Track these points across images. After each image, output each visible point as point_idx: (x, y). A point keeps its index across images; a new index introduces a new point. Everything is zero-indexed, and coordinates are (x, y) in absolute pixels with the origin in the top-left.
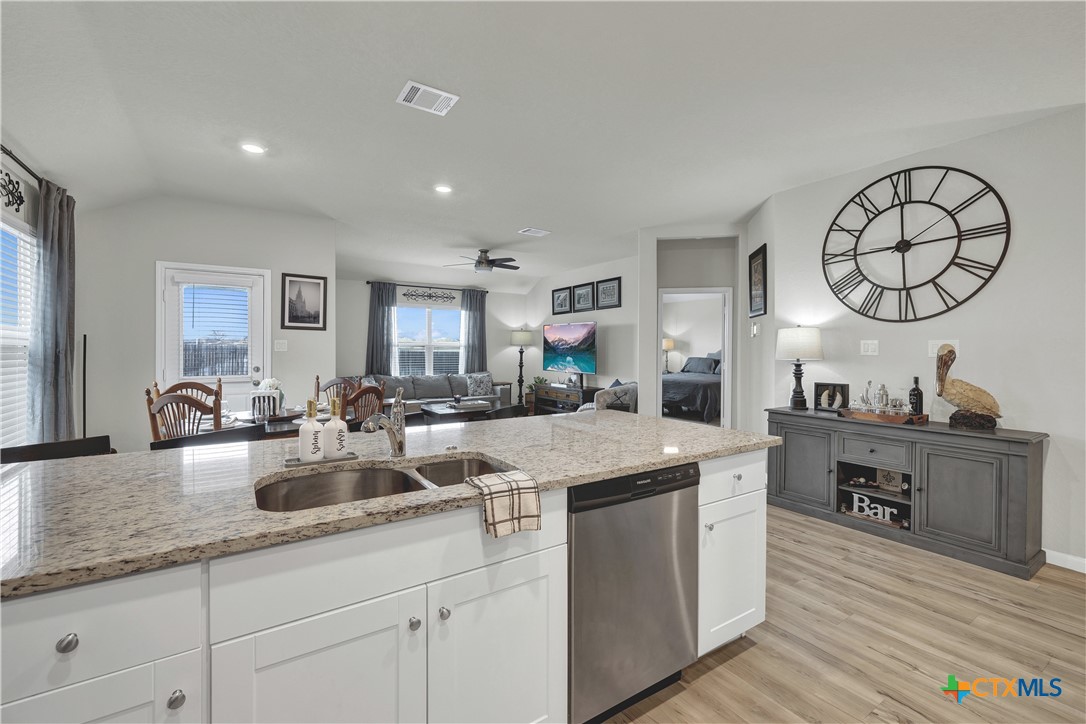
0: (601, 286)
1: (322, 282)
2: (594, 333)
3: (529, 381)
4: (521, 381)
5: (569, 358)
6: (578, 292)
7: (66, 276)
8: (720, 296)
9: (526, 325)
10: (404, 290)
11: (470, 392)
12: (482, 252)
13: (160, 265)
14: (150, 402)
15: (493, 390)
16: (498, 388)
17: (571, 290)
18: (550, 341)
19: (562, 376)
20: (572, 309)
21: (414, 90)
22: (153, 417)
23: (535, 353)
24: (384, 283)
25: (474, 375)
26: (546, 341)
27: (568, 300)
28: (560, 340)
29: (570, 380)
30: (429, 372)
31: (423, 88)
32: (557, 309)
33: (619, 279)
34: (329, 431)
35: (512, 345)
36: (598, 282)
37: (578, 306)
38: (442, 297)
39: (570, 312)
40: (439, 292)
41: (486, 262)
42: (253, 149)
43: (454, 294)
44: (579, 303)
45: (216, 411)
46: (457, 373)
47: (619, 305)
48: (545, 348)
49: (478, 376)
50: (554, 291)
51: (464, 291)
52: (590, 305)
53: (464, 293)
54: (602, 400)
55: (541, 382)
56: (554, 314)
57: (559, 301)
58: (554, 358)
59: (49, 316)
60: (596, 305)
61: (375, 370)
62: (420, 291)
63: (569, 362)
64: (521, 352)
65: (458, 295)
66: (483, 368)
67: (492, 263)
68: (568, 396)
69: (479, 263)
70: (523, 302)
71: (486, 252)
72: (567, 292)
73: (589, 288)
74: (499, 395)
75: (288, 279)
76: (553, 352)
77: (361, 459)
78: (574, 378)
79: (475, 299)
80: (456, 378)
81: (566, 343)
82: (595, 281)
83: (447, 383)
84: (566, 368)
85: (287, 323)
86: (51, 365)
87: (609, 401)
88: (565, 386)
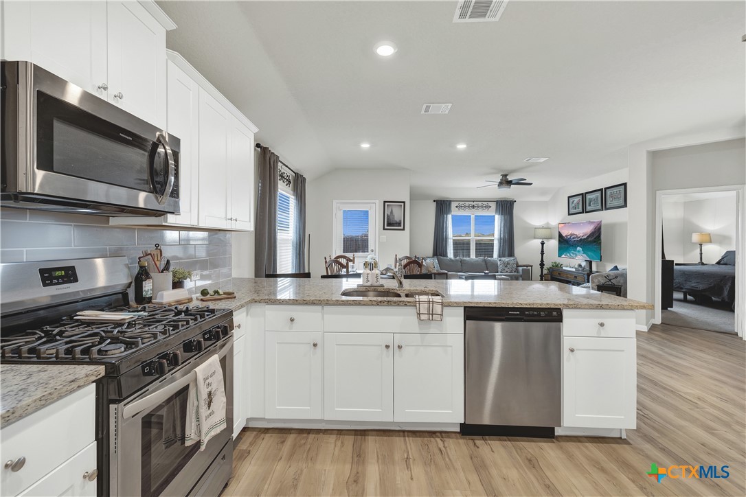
0: (609, 192)
1: (402, 204)
2: (600, 229)
3: (548, 264)
4: (542, 265)
5: (579, 248)
6: (589, 197)
7: (303, 211)
8: (734, 193)
9: (548, 223)
10: (457, 204)
11: (500, 270)
12: (503, 176)
13: (335, 202)
14: (326, 262)
15: (517, 269)
16: (521, 269)
17: (583, 195)
18: (564, 235)
19: (574, 261)
20: (584, 211)
21: (428, 108)
22: (327, 268)
23: (553, 244)
24: (444, 201)
25: (503, 259)
26: (560, 235)
27: (581, 203)
28: (572, 235)
29: (580, 265)
30: (473, 256)
31: (432, 105)
32: (571, 211)
33: (625, 185)
34: (372, 274)
35: (535, 238)
36: (606, 189)
37: (588, 208)
38: (482, 207)
39: (582, 212)
40: (480, 203)
41: (506, 182)
42: (365, 146)
43: (490, 204)
44: (590, 205)
45: (347, 267)
46: (493, 257)
47: (625, 205)
48: (559, 240)
49: (506, 259)
50: (569, 197)
51: (497, 202)
52: (599, 207)
53: (497, 204)
54: (596, 281)
55: (557, 266)
56: (569, 214)
57: (573, 205)
58: (568, 248)
59: (298, 227)
60: (604, 206)
61: (438, 254)
62: (467, 204)
63: (579, 251)
64: (543, 244)
65: (493, 205)
66: (511, 254)
67: (510, 183)
68: (576, 277)
69: (501, 184)
70: (543, 206)
71: (506, 175)
72: (580, 198)
73: (599, 194)
74: (521, 273)
75: (386, 204)
76: (566, 243)
77: (385, 287)
78: (584, 264)
79: (506, 207)
80: (490, 261)
81: (577, 237)
82: (603, 187)
83: (484, 263)
84: (576, 255)
85: (386, 227)
86: (298, 247)
87: (603, 281)
88: (574, 270)
